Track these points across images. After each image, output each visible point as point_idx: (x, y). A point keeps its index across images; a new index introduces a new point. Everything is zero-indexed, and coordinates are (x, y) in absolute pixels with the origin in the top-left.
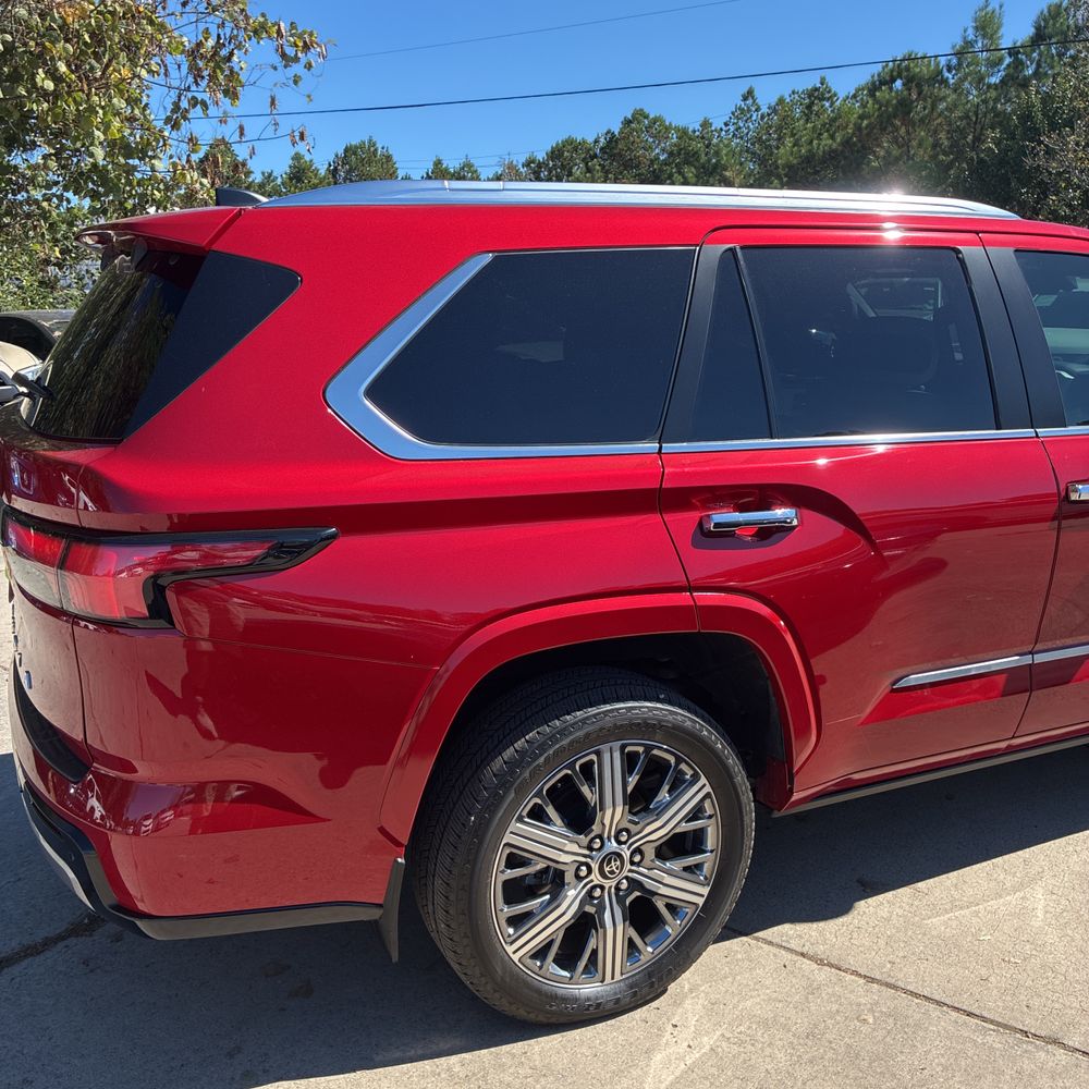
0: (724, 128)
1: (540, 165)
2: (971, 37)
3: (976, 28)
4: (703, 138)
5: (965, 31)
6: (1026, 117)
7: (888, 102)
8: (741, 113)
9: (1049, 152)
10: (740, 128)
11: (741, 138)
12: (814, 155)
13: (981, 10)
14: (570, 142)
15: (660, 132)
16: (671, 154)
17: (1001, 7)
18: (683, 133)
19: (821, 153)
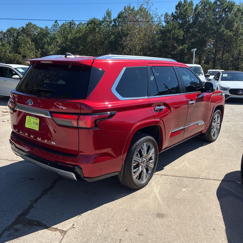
0: (51, 29)
1: (4, 33)
2: (106, 16)
3: (107, 14)
4: (46, 30)
5: (104, 15)
6: (119, 33)
7: (91, 27)
8: (54, 26)
9: (124, 41)
10: (55, 29)
11: (55, 31)
12: (76, 37)
13: (107, 11)
14: (12, 28)
15: (35, 28)
16: (39, 33)
17: (111, 11)
18: (41, 29)
19: (77, 37)
